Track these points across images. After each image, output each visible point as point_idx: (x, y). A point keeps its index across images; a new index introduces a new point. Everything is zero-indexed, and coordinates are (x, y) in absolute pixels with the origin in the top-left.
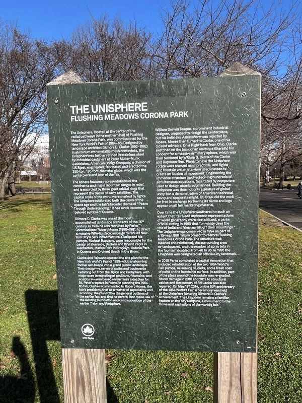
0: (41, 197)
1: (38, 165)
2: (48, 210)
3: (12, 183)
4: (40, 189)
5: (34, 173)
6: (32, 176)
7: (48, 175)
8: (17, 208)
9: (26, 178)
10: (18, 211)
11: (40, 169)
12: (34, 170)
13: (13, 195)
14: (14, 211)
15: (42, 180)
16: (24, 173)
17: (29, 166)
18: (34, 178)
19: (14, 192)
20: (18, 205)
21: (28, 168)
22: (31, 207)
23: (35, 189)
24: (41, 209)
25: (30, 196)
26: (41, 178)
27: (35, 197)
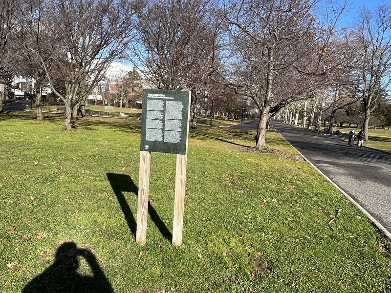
0: (107, 120)
1: (103, 90)
2: (115, 131)
3: (83, 105)
4: (106, 113)
5: (100, 98)
6: (98, 100)
7: (112, 101)
8: (90, 127)
9: (92, 102)
10: (91, 129)
11: (105, 94)
12: (100, 95)
13: (83, 116)
14: (88, 129)
15: (107, 105)
16: (91, 97)
17: (96, 91)
18: (100, 103)
19: (84, 114)
20: (90, 125)
21: (95, 92)
22: (101, 127)
23: (101, 113)
24: (109, 130)
25: (98, 119)
26: (106, 103)
27: (102, 120)
